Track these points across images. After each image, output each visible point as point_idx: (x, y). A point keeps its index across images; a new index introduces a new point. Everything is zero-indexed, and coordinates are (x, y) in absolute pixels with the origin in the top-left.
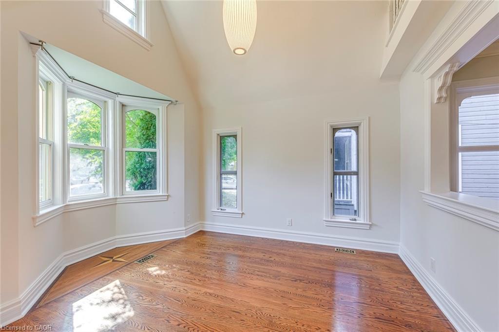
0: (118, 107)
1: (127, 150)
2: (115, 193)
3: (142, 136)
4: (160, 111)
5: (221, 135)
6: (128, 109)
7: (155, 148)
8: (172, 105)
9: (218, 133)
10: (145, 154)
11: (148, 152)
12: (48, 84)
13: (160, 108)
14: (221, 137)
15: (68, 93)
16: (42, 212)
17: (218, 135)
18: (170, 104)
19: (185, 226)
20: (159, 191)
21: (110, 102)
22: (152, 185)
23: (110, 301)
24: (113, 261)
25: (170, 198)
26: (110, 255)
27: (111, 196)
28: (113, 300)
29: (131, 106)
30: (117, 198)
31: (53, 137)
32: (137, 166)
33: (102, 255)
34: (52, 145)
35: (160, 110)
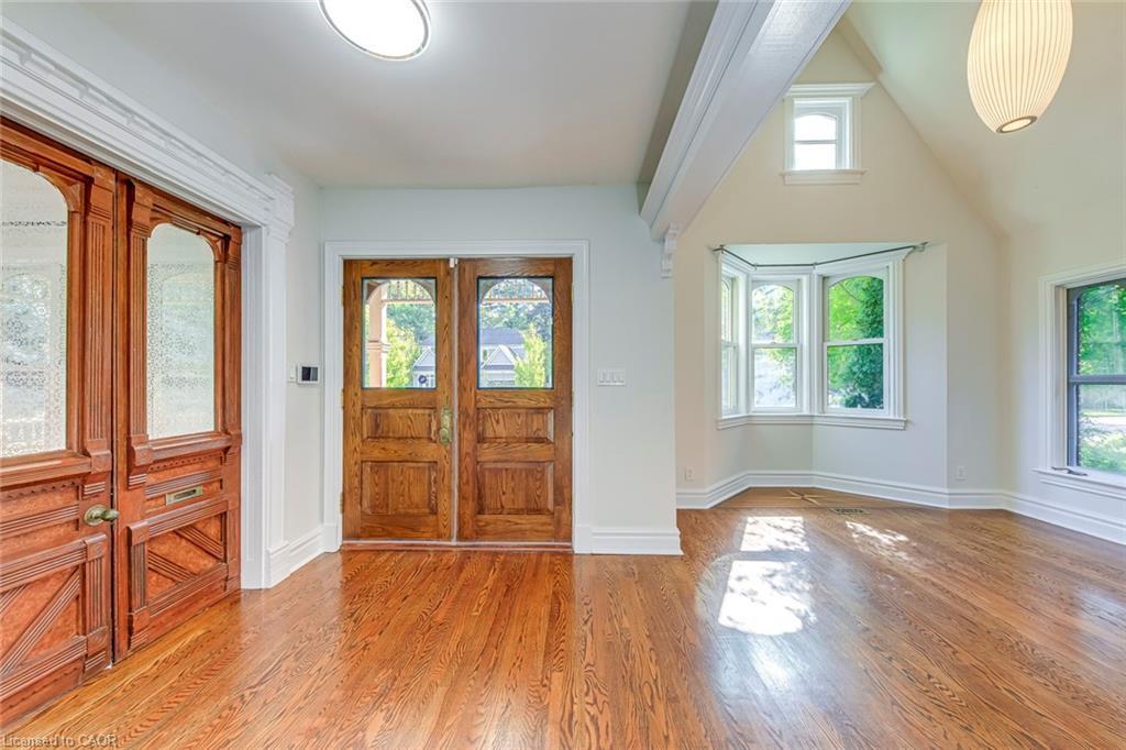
0: (816, 283)
1: (829, 344)
2: (811, 408)
3: (866, 318)
4: (888, 270)
5: (1070, 286)
6: (832, 281)
7: (882, 336)
8: (916, 254)
9: (1058, 282)
10: (869, 349)
11: (874, 345)
12: (733, 280)
13: (890, 264)
14: (1068, 290)
15: (754, 283)
16: (724, 417)
17: (1058, 287)
18: (910, 253)
19: (949, 486)
20: (888, 411)
21: (805, 279)
22: (876, 401)
23: (788, 530)
24: (803, 499)
25: (909, 425)
26: (801, 492)
27: (806, 412)
28: (791, 530)
29: (834, 276)
30: (813, 416)
31: (737, 338)
32: (855, 369)
33: (792, 489)
34: (736, 348)
35: (891, 268)
